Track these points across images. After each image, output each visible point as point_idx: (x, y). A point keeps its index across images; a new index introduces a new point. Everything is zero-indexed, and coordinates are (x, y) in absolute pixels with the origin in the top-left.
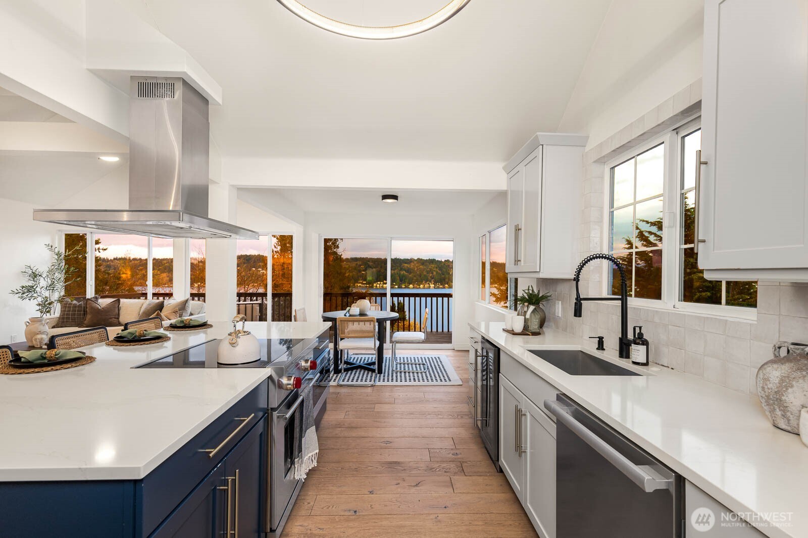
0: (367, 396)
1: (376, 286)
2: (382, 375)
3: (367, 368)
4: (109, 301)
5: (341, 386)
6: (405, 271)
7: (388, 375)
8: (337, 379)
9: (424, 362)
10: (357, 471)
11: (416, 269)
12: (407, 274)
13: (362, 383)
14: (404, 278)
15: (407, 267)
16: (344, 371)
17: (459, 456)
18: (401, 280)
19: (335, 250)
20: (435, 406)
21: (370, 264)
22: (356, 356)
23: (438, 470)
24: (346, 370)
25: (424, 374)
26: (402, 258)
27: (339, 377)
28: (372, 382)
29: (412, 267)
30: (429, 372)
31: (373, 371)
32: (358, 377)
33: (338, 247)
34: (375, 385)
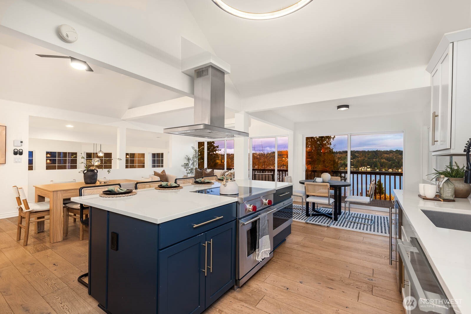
0: (322, 232)
1: (361, 170)
2: (337, 222)
3: (328, 216)
4: (210, 170)
5: (308, 223)
6: (385, 159)
7: (342, 222)
8: (307, 219)
9: (373, 219)
10: (297, 269)
11: (394, 158)
12: (386, 161)
13: (321, 224)
14: (384, 164)
15: (387, 156)
16: (312, 216)
17: (374, 282)
18: (381, 166)
19: (328, 146)
20: (369, 247)
21: (357, 154)
22: (324, 209)
23: (352, 285)
24: (313, 215)
25: (369, 226)
26: (382, 150)
27: (308, 218)
28: (328, 225)
29: (391, 156)
30: (374, 225)
31: (331, 218)
32: (320, 221)
33: (330, 144)
34: (329, 227)
